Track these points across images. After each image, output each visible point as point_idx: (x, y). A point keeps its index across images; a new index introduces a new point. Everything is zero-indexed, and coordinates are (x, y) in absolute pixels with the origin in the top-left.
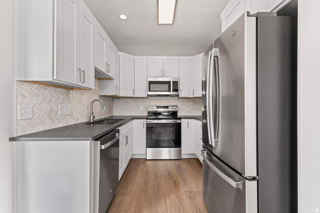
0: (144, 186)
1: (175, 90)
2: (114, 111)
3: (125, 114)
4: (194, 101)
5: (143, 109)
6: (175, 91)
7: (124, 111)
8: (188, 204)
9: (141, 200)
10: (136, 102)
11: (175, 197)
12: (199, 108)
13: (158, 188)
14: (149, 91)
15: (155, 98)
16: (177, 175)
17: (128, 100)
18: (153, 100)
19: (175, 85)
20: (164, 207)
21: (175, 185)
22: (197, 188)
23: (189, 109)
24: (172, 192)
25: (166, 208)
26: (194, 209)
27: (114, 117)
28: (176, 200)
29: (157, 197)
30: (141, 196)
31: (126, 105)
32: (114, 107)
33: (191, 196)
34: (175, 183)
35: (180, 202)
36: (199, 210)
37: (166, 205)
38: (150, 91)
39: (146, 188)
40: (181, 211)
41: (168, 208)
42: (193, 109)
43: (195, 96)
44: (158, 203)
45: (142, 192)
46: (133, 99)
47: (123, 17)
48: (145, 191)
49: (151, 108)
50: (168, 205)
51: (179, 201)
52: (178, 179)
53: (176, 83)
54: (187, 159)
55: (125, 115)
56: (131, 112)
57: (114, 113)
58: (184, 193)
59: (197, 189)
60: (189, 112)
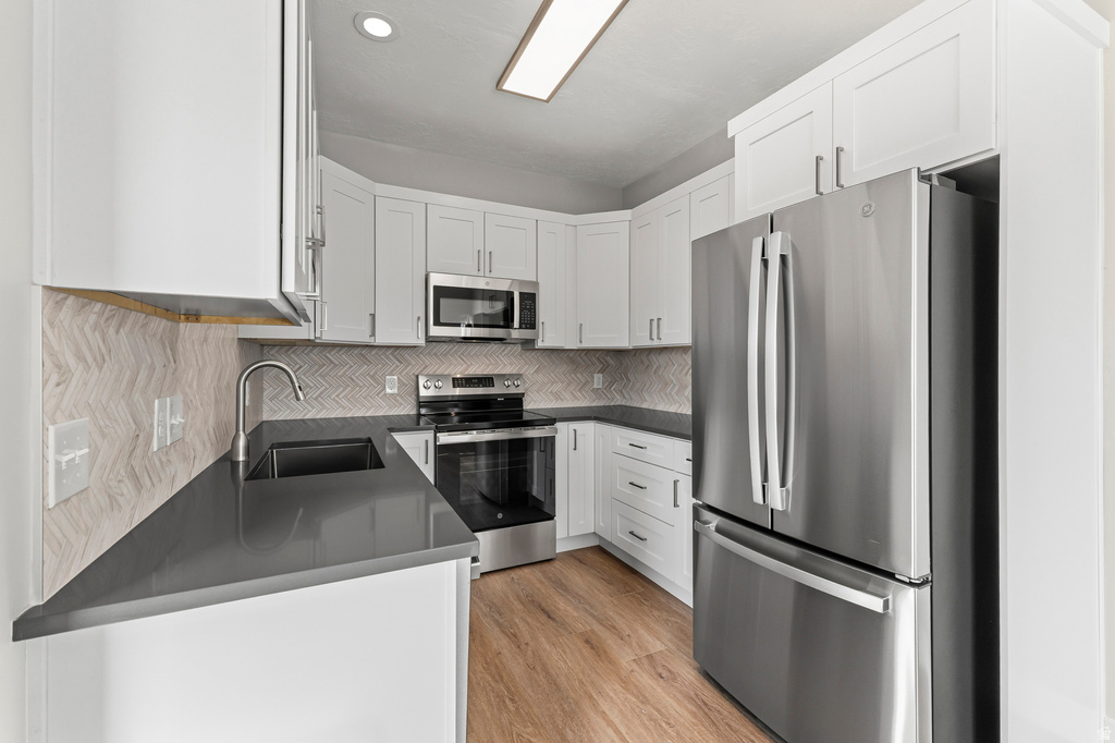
0: (496, 681)
1: (526, 324)
2: (266, 400)
3: (319, 412)
4: (572, 361)
5: (395, 391)
6: (526, 328)
7: (316, 399)
8: (669, 699)
9: (519, 735)
10: (368, 362)
11: (617, 687)
12: (587, 382)
13: (547, 674)
14: (434, 325)
15: (445, 347)
16: (575, 614)
17: (332, 355)
18: (435, 354)
19: (526, 305)
20: (610, 731)
21: (592, 648)
22: (658, 639)
23: (557, 387)
24: (599, 674)
25: (617, 732)
26: (690, 706)
27: (265, 427)
28: (629, 696)
29: (565, 706)
30: (511, 724)
31: (323, 377)
32: (265, 385)
33: (660, 670)
34: (587, 642)
35: (645, 701)
36: (706, 704)
37: (610, 724)
38: (437, 323)
39: (508, 689)
40: (664, 725)
41: (623, 730)
42: (568, 385)
43: (586, 345)
44: (583, 726)
45: (506, 707)
46: (356, 351)
47: (377, 27)
48: (512, 700)
49: (432, 388)
50: (617, 721)
51: (637, 698)
52: (589, 628)
53: (529, 300)
54: (571, 554)
55: (318, 417)
56: (345, 402)
57: (265, 408)
58: (635, 666)
59: (658, 643)
60: (557, 396)
